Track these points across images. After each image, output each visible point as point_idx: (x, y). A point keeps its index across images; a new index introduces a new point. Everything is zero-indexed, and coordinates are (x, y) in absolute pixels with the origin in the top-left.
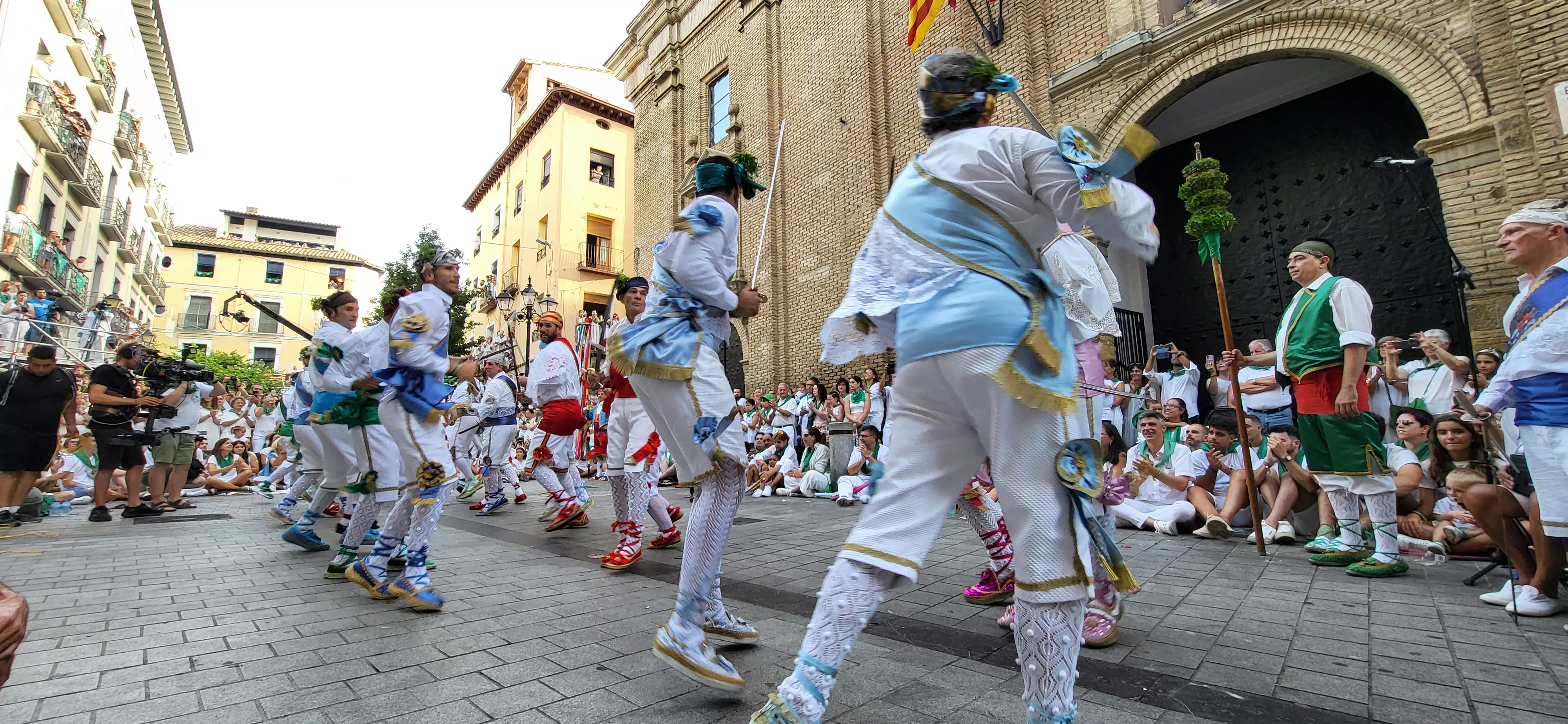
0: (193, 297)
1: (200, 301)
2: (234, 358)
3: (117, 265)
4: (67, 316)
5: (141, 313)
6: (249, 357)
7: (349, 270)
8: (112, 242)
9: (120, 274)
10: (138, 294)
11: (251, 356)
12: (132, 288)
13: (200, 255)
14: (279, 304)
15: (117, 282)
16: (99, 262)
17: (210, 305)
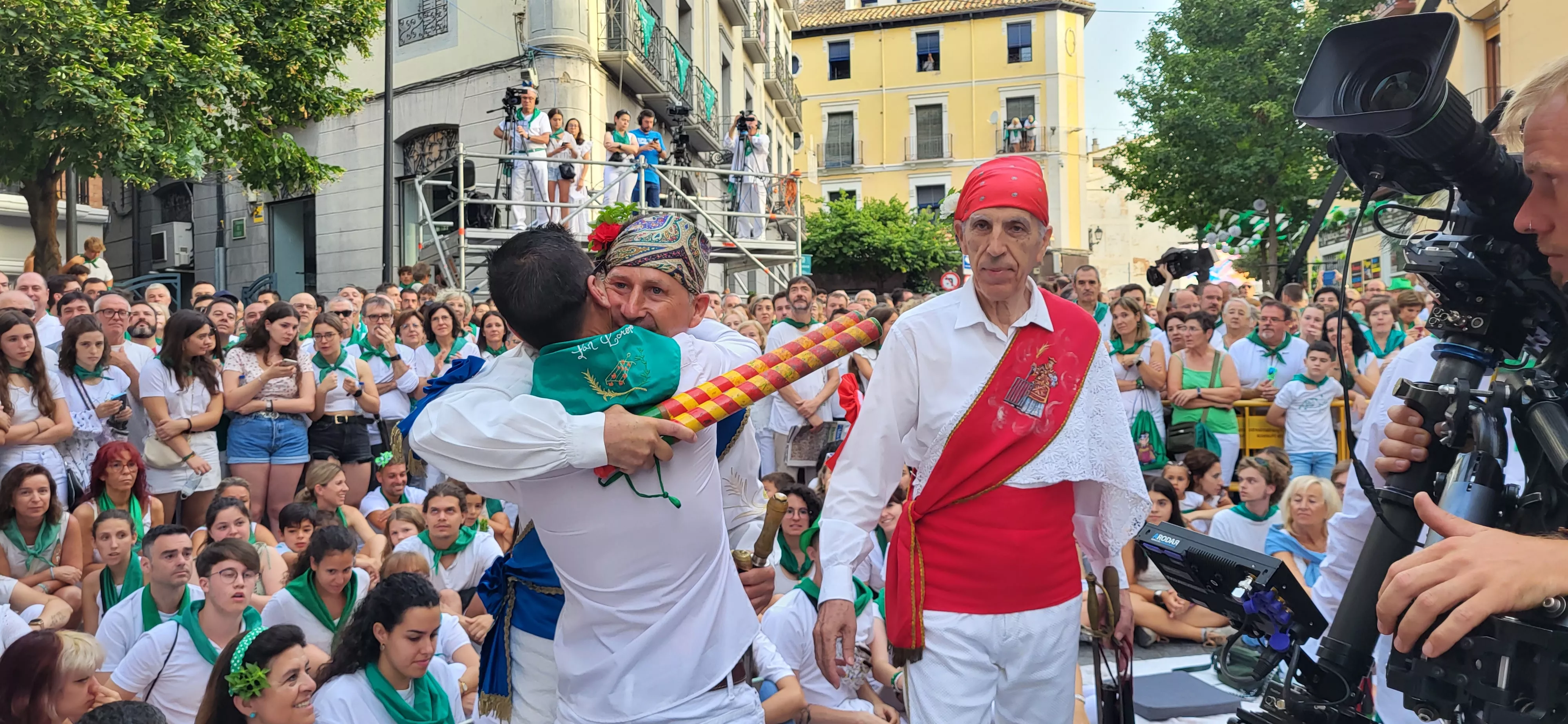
0: (831, 115)
1: (839, 120)
2: (894, 208)
3: (745, 69)
4: (701, 160)
5: (780, 147)
6: (912, 203)
7: (1035, 19)
8: (734, 28)
9: (750, 83)
10: (773, 117)
11: (913, 203)
12: (766, 107)
13: (831, 44)
14: (939, 106)
15: (749, 99)
16: (726, 65)
17: (852, 123)
